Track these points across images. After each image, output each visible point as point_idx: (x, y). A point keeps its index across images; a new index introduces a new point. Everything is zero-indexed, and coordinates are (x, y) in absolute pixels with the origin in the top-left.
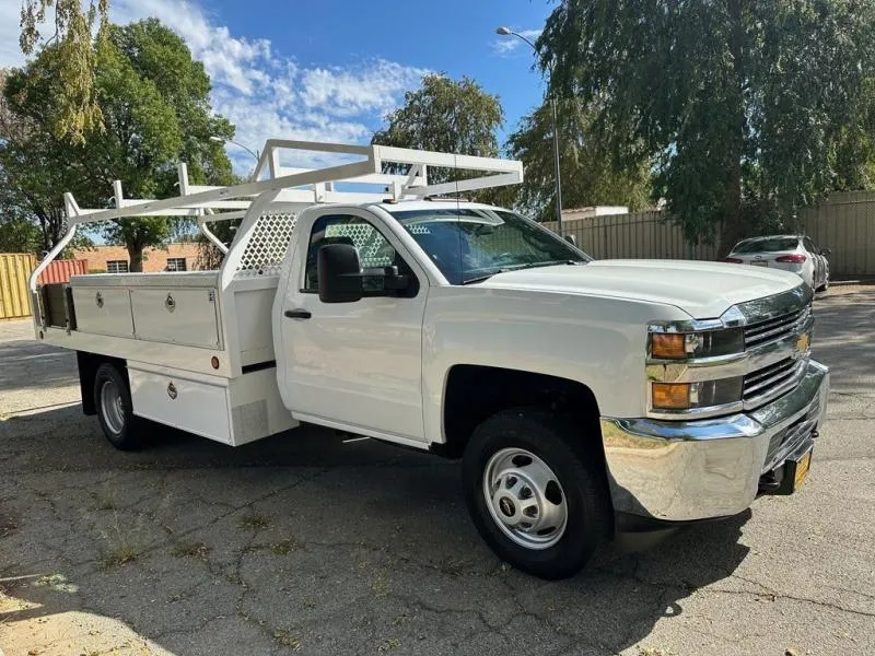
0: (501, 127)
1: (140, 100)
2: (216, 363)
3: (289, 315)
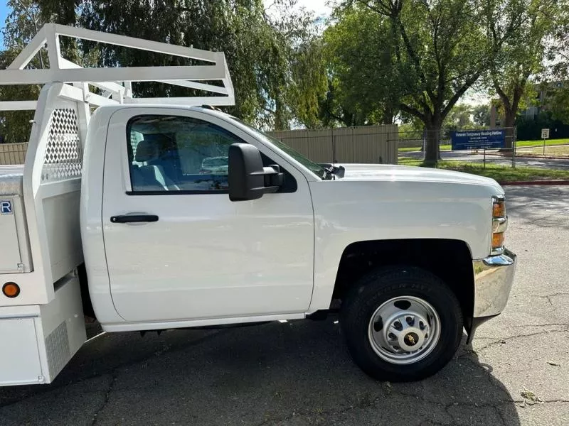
2: (13, 290)
3: (118, 220)
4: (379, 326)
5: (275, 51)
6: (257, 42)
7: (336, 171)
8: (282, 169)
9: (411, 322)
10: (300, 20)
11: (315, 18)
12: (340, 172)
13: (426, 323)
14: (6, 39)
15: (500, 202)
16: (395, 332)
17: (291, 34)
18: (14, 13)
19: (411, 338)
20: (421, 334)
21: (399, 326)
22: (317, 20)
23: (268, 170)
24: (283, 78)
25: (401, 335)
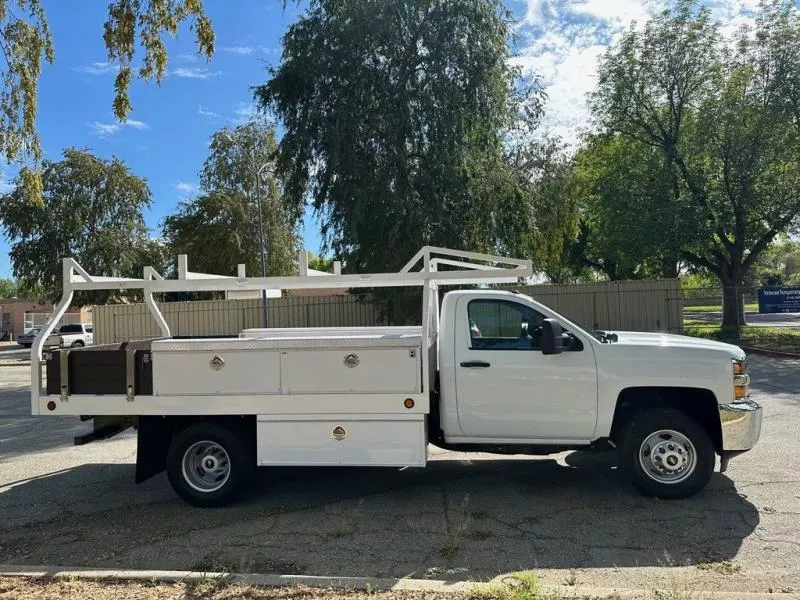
0: (149, 207)
2: (409, 403)
3: (465, 365)
4: (647, 453)
5: (518, 196)
6: (498, 189)
7: (610, 337)
8: (573, 335)
9: (671, 448)
10: (542, 148)
11: (562, 144)
12: (614, 338)
13: (683, 450)
14: (203, 183)
15: (740, 363)
16: (660, 455)
17: (530, 165)
18: (214, 155)
19: (672, 460)
20: (680, 458)
21: (662, 451)
22: (566, 146)
23: (565, 335)
24: (527, 226)
25: (664, 457)
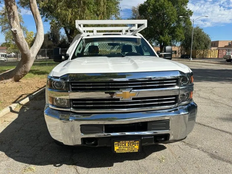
1: (167, 8)
